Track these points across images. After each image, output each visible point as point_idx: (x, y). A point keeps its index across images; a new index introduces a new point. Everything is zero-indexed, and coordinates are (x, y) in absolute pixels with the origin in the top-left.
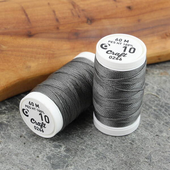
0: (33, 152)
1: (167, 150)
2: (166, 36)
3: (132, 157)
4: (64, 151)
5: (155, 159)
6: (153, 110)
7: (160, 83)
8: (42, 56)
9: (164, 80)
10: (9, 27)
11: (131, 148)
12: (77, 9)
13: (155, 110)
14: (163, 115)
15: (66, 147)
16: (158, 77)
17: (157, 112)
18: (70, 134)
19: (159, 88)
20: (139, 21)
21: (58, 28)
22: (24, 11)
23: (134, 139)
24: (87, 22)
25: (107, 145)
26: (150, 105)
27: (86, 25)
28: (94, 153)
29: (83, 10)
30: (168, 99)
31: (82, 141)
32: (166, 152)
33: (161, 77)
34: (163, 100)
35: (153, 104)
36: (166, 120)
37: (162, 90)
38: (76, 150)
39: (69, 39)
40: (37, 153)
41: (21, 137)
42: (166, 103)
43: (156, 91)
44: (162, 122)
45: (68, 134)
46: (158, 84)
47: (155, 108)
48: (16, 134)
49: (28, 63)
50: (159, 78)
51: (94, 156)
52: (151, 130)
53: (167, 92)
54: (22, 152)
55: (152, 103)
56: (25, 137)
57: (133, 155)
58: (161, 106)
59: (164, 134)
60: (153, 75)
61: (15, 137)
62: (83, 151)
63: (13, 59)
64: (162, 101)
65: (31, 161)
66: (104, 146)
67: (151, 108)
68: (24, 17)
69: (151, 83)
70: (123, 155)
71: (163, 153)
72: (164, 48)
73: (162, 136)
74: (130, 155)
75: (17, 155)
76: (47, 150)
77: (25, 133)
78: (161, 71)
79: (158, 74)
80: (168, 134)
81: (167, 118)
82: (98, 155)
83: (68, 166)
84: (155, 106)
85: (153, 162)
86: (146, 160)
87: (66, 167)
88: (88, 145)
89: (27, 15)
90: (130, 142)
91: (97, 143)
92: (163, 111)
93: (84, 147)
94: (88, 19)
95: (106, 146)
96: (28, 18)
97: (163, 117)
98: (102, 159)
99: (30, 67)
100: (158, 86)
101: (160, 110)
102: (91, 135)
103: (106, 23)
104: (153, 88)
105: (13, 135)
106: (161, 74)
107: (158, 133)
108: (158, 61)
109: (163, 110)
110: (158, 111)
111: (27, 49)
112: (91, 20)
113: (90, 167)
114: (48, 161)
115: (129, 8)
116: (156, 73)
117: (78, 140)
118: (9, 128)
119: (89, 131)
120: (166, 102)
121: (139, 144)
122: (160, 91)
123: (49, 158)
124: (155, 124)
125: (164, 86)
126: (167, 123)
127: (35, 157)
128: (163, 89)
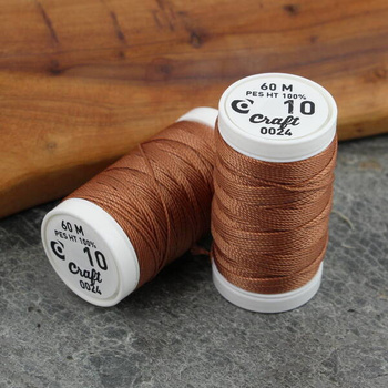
0: (57, 346)
1: (374, 345)
2: (376, 77)
3: (292, 360)
4: (133, 345)
5: (345, 365)
6: (342, 251)
7: (361, 186)
8: (83, 119)
9: (370, 179)
10: (6, 51)
11: (289, 340)
12: (167, 11)
13: (347, 251)
14: (366, 261)
15: (137, 334)
16: (357, 172)
17: (353, 256)
18: (145, 306)
19: (358, 200)
20: (313, 39)
21: (121, 55)
22: (44, 14)
23: (297, 318)
24: (190, 42)
25: (234, 332)
26: (337, 238)
27: (188, 48)
28: (201, 351)
29: (182, 13)
30: (378, 226)
31: (175, 321)
32: (372, 349)
33: (363, 172)
34: (367, 227)
35: (342, 236)
36: (373, 274)
37: (365, 203)
38: (160, 344)
39: (147, 80)
40: (67, 350)
41: (30, 309)
42: (374, 235)
43: (350, 205)
44: (365, 280)
45: (141, 305)
46: (356, 190)
47: (348, 247)
48: (19, 304)
49: (49, 135)
50: (358, 175)
51: (202, 357)
52: (337, 297)
53: (377, 208)
54: (32, 347)
55: (340, 233)
56: (39, 311)
57: (295, 356)
58: (362, 241)
59: (369, 308)
60: (345, 169)
61: (17, 310)
62: (176, 345)
63: (14, 127)
64: (365, 229)
65: (54, 366)
66: (226, 335)
67: (338, 244)
68: (42, 26)
69: (338, 186)
70: (270, 355)
71: (365, 352)
72: (371, 105)
73: (363, 313)
74: (287, 357)
75: (20, 353)
76: (92, 341)
77: (40, 300)
78: (364, 158)
79: (356, 165)
80: (376, 308)
81: (375, 269)
82: (211, 355)
83: (141, 381)
84: (349, 241)
85: (341, 374)
86: (325, 369)
87: (136, 382)
88: (189, 331)
89: (49, 23)
90: (287, 324)
91: (209, 328)
92: (367, 252)
93: (178, 337)
94: (193, 34)
95: (231, 335)
96: (52, 30)
97: (367, 267)
98: (221, 364)
99: (55, 145)
100: (357, 194)
101: (360, 251)
102: (195, 307)
103: (236, 45)
104: (344, 198)
105: (12, 305)
106: (364, 165)
107: (354, 306)
108: (357, 134)
109: (367, 250)
110: (354, 252)
111: (48, 104)
112: (199, 37)
113: (191, 383)
114: (93, 367)
115: (290, 9)
116: (351, 163)
117: (164, 319)
118: (4, 289)
119: (192, 298)
120: (374, 231)
121: (309, 330)
122: (359, 205)
123: (96, 361)
124: (347, 285)
125: (369, 195)
126: (374, 281)
127: (62, 359)
128: (367, 200)
